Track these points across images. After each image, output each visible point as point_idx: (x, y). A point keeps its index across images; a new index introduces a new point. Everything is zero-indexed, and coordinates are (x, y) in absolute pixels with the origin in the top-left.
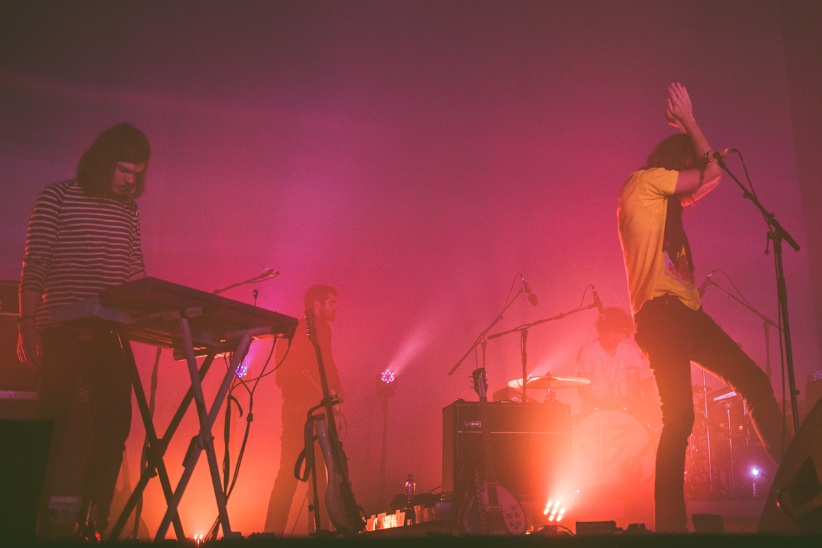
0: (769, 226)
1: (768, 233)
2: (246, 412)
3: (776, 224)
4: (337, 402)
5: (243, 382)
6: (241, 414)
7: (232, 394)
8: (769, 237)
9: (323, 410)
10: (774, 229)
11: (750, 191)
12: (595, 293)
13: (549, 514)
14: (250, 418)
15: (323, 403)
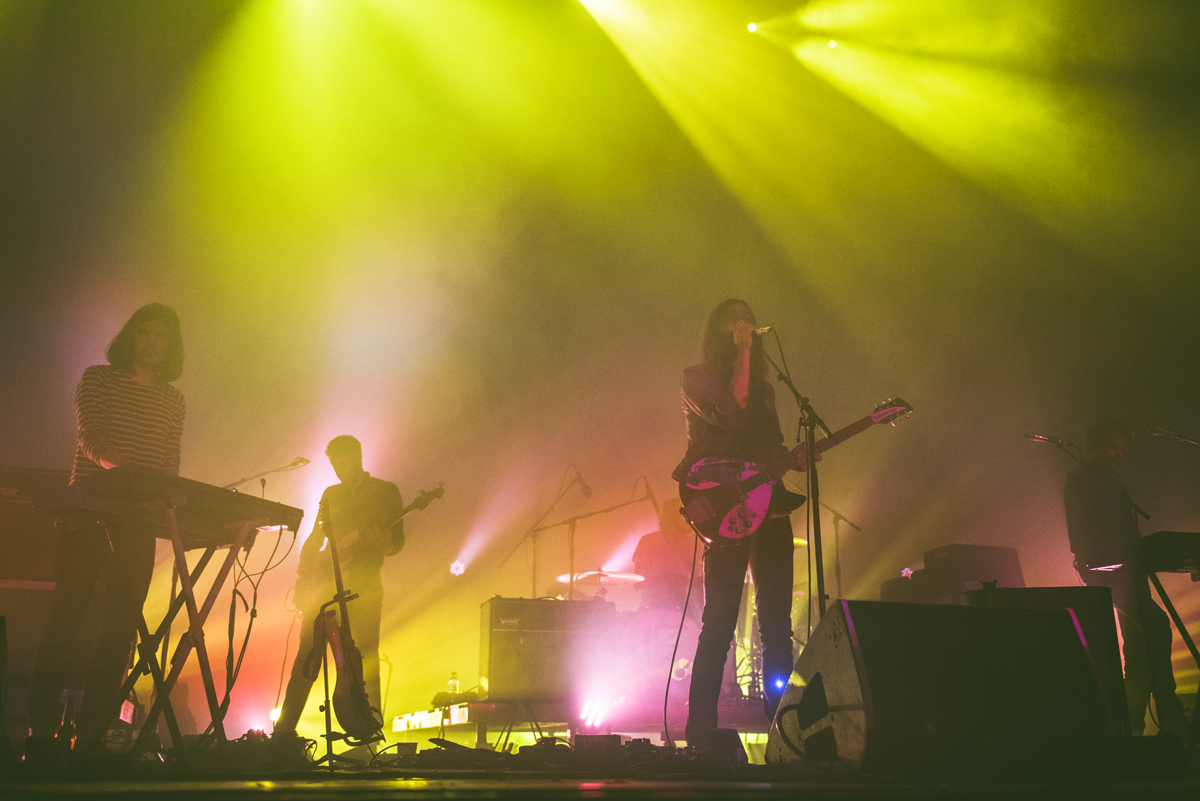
0: (801, 411)
1: (801, 419)
2: (251, 607)
3: (809, 409)
4: (352, 598)
5: (248, 576)
6: (247, 609)
7: (237, 588)
8: (801, 424)
9: (336, 606)
10: (806, 415)
11: (785, 373)
12: (647, 485)
13: (586, 720)
14: (254, 614)
15: (336, 599)
